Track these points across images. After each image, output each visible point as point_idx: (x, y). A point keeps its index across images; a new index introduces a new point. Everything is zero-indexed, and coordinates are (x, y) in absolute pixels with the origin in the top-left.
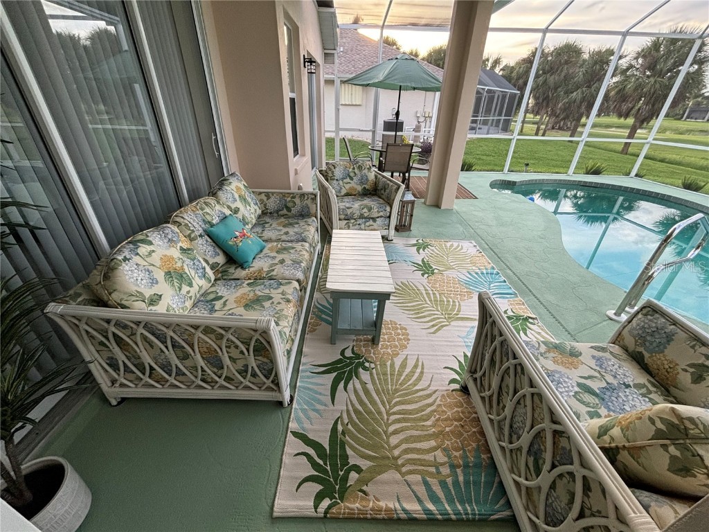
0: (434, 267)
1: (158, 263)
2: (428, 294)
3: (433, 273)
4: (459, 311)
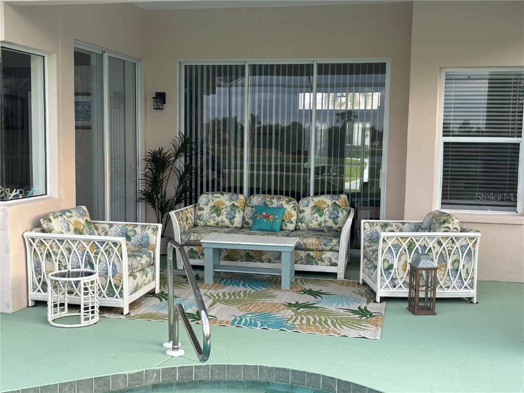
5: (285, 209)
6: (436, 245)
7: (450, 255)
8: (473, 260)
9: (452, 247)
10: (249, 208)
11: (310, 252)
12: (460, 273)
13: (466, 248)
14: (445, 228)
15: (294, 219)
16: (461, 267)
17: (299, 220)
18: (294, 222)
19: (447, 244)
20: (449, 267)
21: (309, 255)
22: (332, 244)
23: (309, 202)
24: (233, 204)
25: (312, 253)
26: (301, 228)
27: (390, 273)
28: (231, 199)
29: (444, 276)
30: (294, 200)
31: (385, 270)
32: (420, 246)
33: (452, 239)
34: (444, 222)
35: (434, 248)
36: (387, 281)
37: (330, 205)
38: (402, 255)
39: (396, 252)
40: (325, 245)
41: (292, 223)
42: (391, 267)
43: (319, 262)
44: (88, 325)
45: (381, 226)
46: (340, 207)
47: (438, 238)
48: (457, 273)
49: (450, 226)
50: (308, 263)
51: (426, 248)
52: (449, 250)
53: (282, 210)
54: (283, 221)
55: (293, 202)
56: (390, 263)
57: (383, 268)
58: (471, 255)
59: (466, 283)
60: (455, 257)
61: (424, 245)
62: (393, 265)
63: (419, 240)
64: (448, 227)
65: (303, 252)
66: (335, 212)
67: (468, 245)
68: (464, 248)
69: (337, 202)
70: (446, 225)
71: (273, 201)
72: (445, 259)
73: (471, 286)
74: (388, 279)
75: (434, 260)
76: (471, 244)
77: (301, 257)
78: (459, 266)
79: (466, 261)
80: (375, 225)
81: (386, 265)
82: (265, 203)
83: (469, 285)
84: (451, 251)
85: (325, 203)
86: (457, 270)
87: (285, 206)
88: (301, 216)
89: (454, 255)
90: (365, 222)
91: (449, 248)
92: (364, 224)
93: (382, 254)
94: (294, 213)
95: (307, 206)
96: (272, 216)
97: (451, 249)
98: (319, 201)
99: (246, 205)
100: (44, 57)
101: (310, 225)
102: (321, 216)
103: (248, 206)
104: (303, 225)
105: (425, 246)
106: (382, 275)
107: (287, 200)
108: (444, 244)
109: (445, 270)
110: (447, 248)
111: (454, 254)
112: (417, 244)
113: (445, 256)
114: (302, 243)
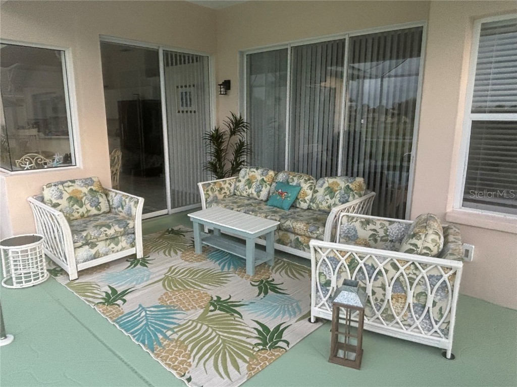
0: (218, 312)
1: (250, 175)
2: (196, 284)
3: (212, 304)
4: (164, 285)
5: (302, 187)
6: (389, 268)
7: (411, 284)
8: (450, 298)
9: (415, 274)
10: (275, 183)
11: (299, 237)
12: (428, 311)
13: (439, 280)
14: (411, 244)
15: (308, 198)
16: (429, 304)
17: (313, 200)
18: (308, 202)
19: (408, 268)
20: (411, 300)
21: (297, 239)
22: (318, 232)
23: (324, 183)
24: (263, 179)
25: (301, 239)
26: (312, 208)
27: (328, 290)
28: (262, 174)
29: (402, 310)
30: (313, 180)
31: (322, 285)
32: (365, 265)
33: (413, 263)
34: (414, 235)
35: (387, 271)
36: (324, 300)
37: (343, 188)
38: (341, 272)
39: (334, 267)
40: (311, 232)
41: (305, 202)
42: (328, 283)
43: (306, 249)
44: (20, 287)
45: (362, 222)
46: (352, 191)
47: (392, 259)
48: (423, 311)
49: (419, 243)
50: (296, 247)
51: (375, 269)
52: (409, 278)
53: (298, 189)
54: (297, 198)
55: (312, 181)
56: (328, 278)
57: (320, 283)
58: (448, 291)
59: (436, 327)
60: (420, 289)
61: (372, 264)
62: (330, 281)
63: (364, 257)
64: (416, 245)
65: (293, 235)
66: (346, 195)
67: (442, 276)
68: (434, 279)
69: (350, 185)
70: (414, 241)
71: (295, 178)
72: (405, 288)
73: (446, 333)
74: (325, 297)
75: (387, 287)
76: (446, 277)
77: (291, 240)
78: (426, 302)
79: (439, 297)
80: (355, 220)
81: (323, 280)
82: (287, 180)
83: (442, 331)
84: (414, 280)
85: (339, 185)
86: (424, 307)
87: (303, 185)
88: (315, 195)
89: (419, 287)
90: (343, 216)
91: (410, 275)
92: (342, 217)
93: (317, 265)
94: (310, 192)
95: (321, 186)
96: (286, 194)
97: (414, 277)
98: (333, 183)
99: (273, 180)
100: (64, 51)
101: (320, 206)
102: (332, 198)
103: (274, 182)
104: (314, 205)
105: (373, 266)
106: (317, 291)
107: (307, 179)
108: (402, 269)
109: (405, 303)
110: (408, 274)
111: (418, 284)
112: (361, 263)
113: (404, 284)
114: (291, 226)
